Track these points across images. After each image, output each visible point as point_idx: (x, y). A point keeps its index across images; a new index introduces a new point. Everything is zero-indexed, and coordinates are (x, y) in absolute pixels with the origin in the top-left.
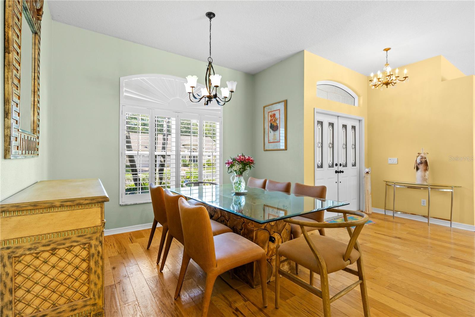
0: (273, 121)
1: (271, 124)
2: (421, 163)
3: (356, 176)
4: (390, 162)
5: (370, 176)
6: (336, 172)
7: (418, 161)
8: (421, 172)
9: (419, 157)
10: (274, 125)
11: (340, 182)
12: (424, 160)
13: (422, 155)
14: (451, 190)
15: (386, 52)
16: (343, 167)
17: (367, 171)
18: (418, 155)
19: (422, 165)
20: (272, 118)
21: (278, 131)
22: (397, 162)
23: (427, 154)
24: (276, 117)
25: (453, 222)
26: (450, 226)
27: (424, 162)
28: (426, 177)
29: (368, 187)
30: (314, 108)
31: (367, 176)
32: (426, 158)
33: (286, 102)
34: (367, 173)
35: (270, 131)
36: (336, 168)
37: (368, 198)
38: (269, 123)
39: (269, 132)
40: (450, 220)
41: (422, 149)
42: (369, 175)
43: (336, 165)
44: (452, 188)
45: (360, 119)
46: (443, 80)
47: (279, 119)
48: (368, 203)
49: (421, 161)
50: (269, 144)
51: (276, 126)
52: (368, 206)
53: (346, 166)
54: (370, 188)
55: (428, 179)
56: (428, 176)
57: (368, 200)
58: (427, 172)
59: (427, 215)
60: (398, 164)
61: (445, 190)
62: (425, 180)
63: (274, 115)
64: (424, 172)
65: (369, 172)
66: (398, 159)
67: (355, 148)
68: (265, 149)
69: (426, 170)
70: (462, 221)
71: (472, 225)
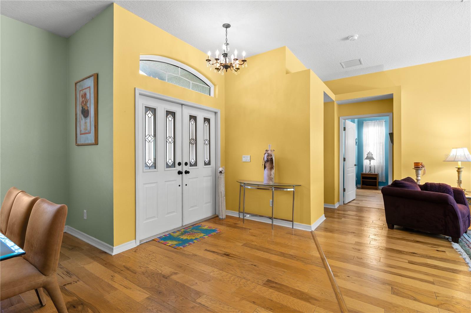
0: (84, 103)
1: (82, 107)
2: (267, 161)
3: (211, 176)
4: (244, 159)
5: (224, 176)
6: (180, 173)
7: (266, 159)
8: (267, 170)
9: (266, 154)
10: (85, 109)
11: (186, 185)
12: (270, 157)
13: (269, 152)
14: (293, 190)
15: (226, 29)
16: (190, 166)
17: (221, 170)
18: (265, 152)
19: (268, 163)
20: (84, 99)
21: (89, 118)
22: (250, 160)
23: (273, 151)
24: (87, 98)
25: (295, 223)
26: (292, 227)
27: (270, 159)
28: (272, 176)
29: (222, 189)
30: (135, 88)
31: (220, 176)
32: (272, 155)
33: (96, 77)
34: (221, 172)
35: (82, 118)
36: (179, 168)
37: (222, 200)
38: (81, 106)
39: (81, 120)
40: (292, 221)
41: (269, 145)
42: (222, 174)
43: (179, 164)
44: (293, 187)
45: (216, 111)
46: (287, 72)
47: (89, 100)
48: (222, 207)
49: (268, 159)
50: (82, 135)
51: (87, 110)
52: (222, 210)
53: (196, 164)
54: (224, 189)
55: (273, 178)
56: (274, 175)
57: (222, 203)
58: (273, 171)
59: (271, 217)
60: (250, 161)
61: (289, 190)
62: (270, 179)
63: (85, 94)
64: (269, 171)
65: (222, 172)
66: (250, 156)
67: (210, 144)
68: (77, 143)
69: (272, 168)
70: (301, 222)
71: (309, 224)
